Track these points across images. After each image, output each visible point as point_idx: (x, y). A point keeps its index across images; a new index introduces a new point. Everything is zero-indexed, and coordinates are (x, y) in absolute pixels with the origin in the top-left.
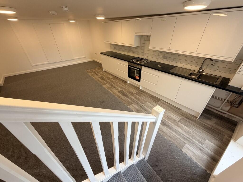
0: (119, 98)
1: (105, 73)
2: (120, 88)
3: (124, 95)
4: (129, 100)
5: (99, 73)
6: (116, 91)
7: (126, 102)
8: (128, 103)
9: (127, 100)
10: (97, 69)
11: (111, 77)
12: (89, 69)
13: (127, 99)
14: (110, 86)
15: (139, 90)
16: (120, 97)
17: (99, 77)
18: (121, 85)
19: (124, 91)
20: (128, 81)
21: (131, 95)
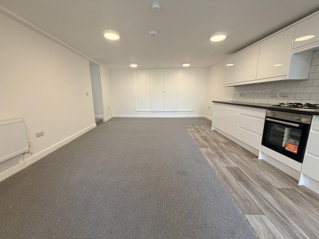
0: (224, 182)
1: (213, 132)
2: (234, 162)
3: (240, 178)
4: (253, 197)
5: (203, 132)
6: (222, 166)
7: (241, 199)
8: (247, 204)
9: (246, 195)
10: (203, 126)
11: (221, 139)
12: (191, 125)
13: (246, 193)
14: (214, 153)
15: (298, 187)
16: (228, 179)
17: (200, 136)
18: (240, 157)
19: (244, 172)
20: (260, 153)
21: (264, 187)
